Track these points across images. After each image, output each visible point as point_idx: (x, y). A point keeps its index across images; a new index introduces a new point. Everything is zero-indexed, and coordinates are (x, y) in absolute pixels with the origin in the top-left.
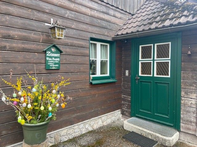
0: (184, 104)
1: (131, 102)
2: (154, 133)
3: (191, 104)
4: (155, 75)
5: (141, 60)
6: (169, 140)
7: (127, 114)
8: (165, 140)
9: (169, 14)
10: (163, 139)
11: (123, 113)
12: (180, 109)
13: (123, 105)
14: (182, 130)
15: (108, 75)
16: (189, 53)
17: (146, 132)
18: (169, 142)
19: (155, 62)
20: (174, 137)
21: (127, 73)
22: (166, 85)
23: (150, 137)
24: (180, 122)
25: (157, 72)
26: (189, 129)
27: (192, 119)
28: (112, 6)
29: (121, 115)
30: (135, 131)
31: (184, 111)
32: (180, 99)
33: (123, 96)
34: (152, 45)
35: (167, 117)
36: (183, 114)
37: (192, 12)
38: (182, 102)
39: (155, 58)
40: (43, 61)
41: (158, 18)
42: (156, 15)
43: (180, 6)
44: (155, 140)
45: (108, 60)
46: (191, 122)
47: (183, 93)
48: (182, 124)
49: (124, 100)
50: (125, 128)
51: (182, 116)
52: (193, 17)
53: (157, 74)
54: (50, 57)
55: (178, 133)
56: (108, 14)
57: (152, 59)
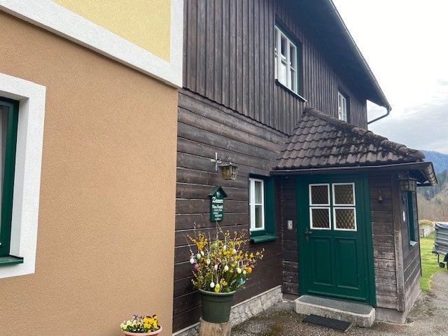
0: (379, 268)
1: (298, 271)
2: (345, 312)
3: (388, 266)
4: (335, 228)
5: (313, 206)
6: (367, 318)
7: (292, 291)
8: (362, 319)
9: (348, 146)
10: (358, 318)
11: (284, 292)
12: (374, 274)
13: (285, 276)
14: (378, 305)
15: (263, 228)
16: (381, 199)
17: (333, 312)
18: (367, 321)
19: (334, 209)
20: (371, 315)
21: (290, 224)
22: (352, 242)
23: (339, 318)
24: (375, 295)
25: (337, 223)
26: (388, 302)
27: (391, 288)
28: (269, 127)
29: (282, 294)
30: (315, 312)
31: (380, 276)
32: (373, 262)
33: (284, 263)
34: (328, 185)
35: (357, 289)
36: (379, 281)
37: (380, 148)
38: (376, 265)
39: (334, 204)
40: (209, 210)
41: (335, 150)
42: (329, 143)
43: (362, 136)
44: (346, 321)
45: (263, 204)
46: (390, 292)
47: (376, 252)
48: (378, 297)
49: (287, 269)
50: (298, 312)
51: (377, 285)
52: (383, 156)
53: (338, 227)
54: (216, 204)
55: (374, 309)
56: (264, 138)
57: (329, 205)
